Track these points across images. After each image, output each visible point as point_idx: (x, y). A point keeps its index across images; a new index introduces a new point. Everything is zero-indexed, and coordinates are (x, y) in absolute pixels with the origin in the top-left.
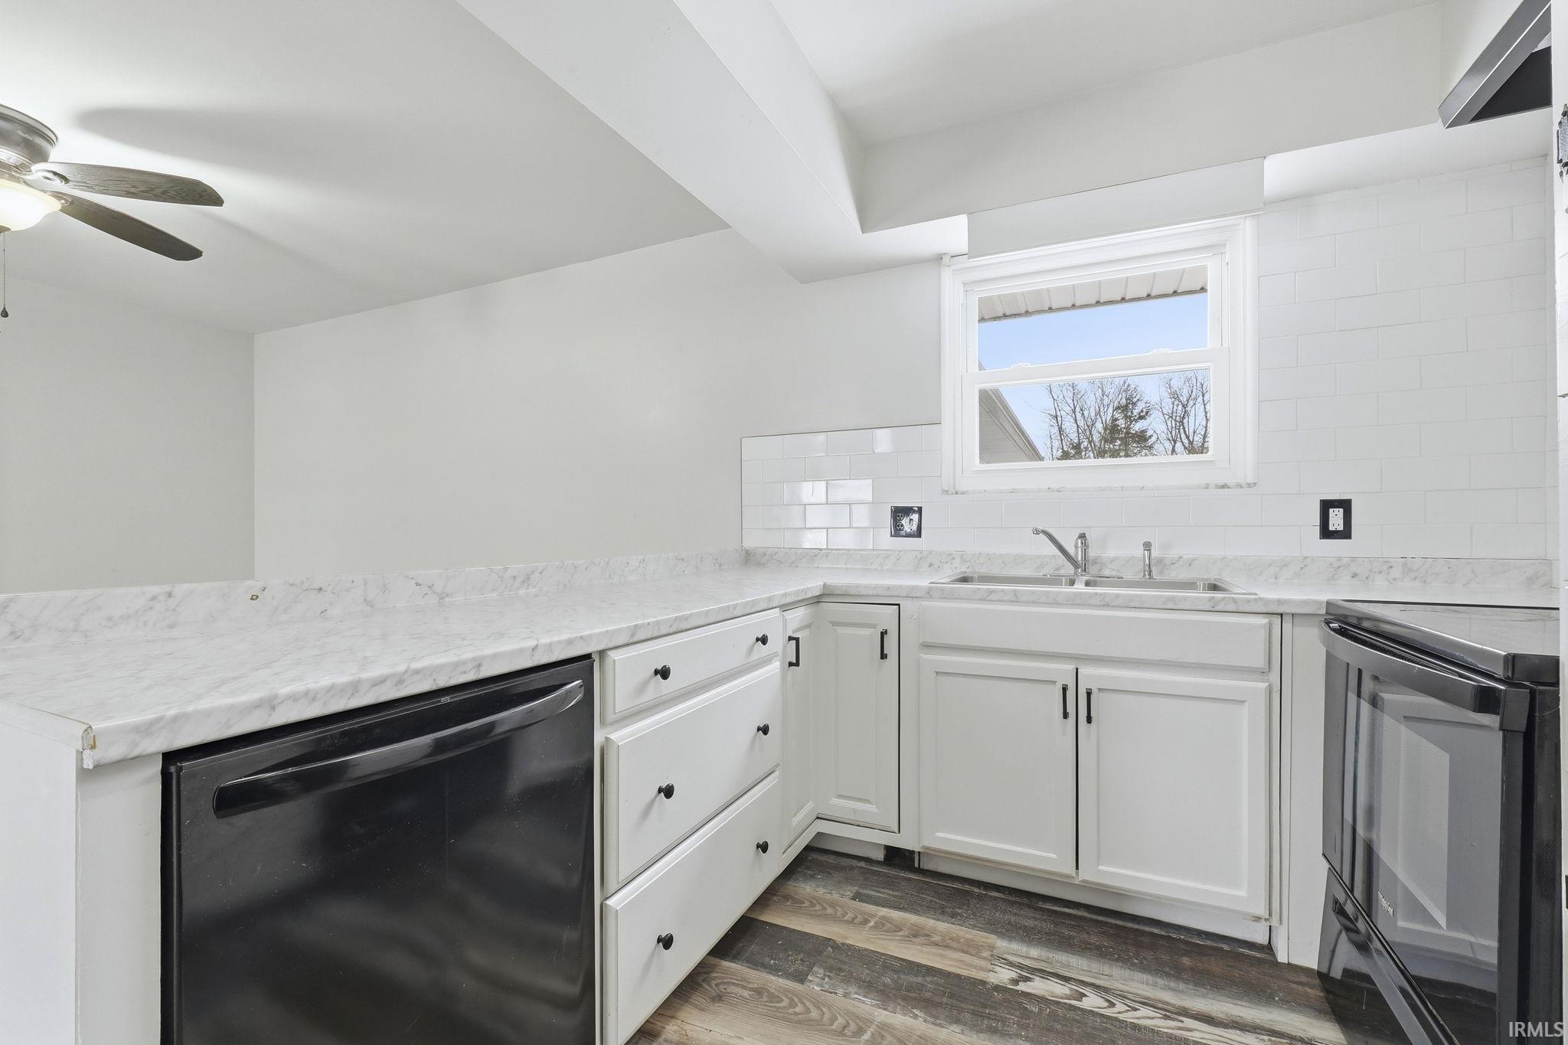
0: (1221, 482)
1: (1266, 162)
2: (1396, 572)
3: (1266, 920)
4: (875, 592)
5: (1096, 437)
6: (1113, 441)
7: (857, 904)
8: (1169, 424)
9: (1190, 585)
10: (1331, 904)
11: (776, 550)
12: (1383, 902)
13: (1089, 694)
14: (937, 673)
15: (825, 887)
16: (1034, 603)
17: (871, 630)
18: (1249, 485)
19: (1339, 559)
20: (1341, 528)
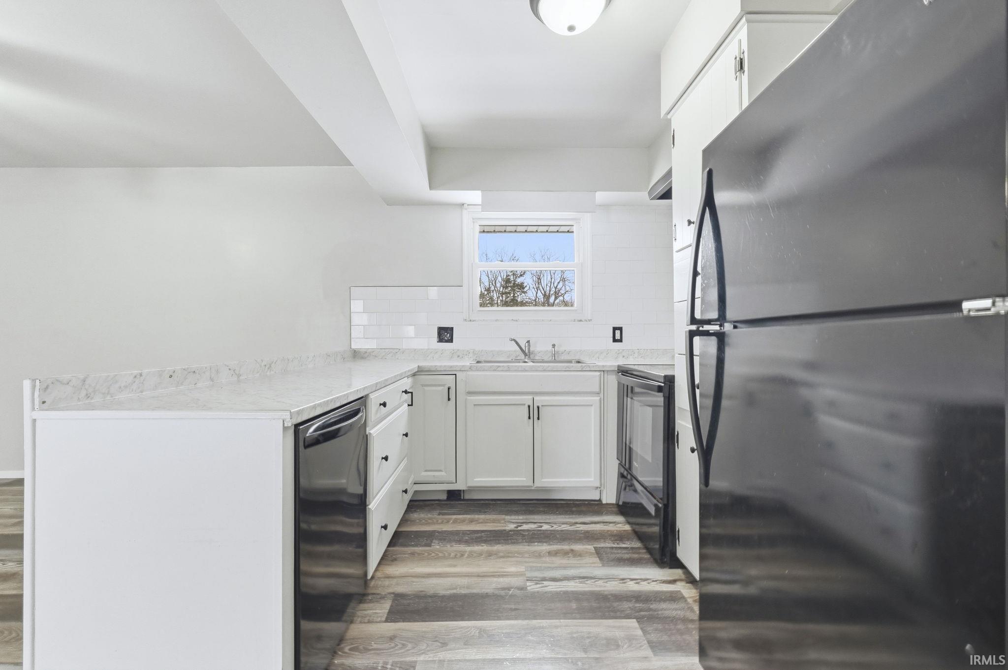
0: (579, 319)
1: (596, 193)
2: (636, 355)
3: (600, 488)
4: (445, 369)
5: (498, 285)
6: (507, 287)
7: (441, 516)
8: (534, 279)
9: (570, 362)
10: (620, 475)
11: (373, 350)
12: (635, 464)
13: (538, 408)
14: (475, 405)
15: (423, 513)
16: (516, 371)
17: (442, 388)
18: (589, 320)
19: (619, 350)
20: (619, 338)
